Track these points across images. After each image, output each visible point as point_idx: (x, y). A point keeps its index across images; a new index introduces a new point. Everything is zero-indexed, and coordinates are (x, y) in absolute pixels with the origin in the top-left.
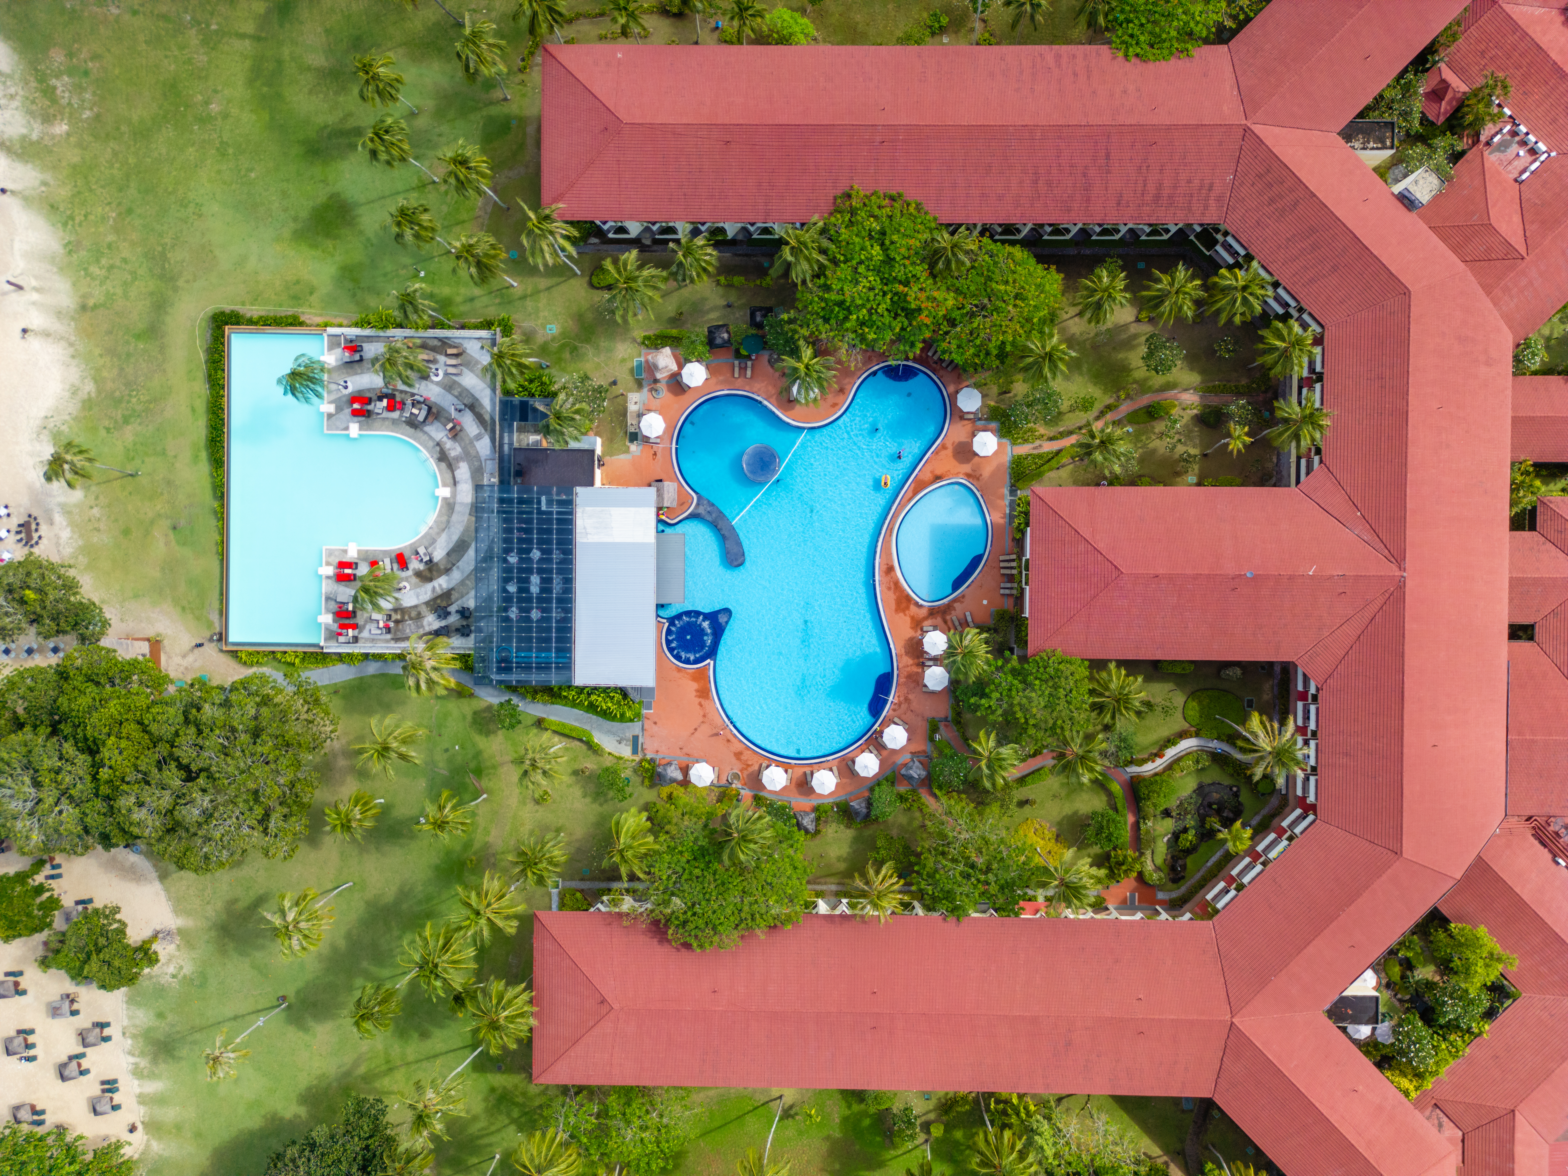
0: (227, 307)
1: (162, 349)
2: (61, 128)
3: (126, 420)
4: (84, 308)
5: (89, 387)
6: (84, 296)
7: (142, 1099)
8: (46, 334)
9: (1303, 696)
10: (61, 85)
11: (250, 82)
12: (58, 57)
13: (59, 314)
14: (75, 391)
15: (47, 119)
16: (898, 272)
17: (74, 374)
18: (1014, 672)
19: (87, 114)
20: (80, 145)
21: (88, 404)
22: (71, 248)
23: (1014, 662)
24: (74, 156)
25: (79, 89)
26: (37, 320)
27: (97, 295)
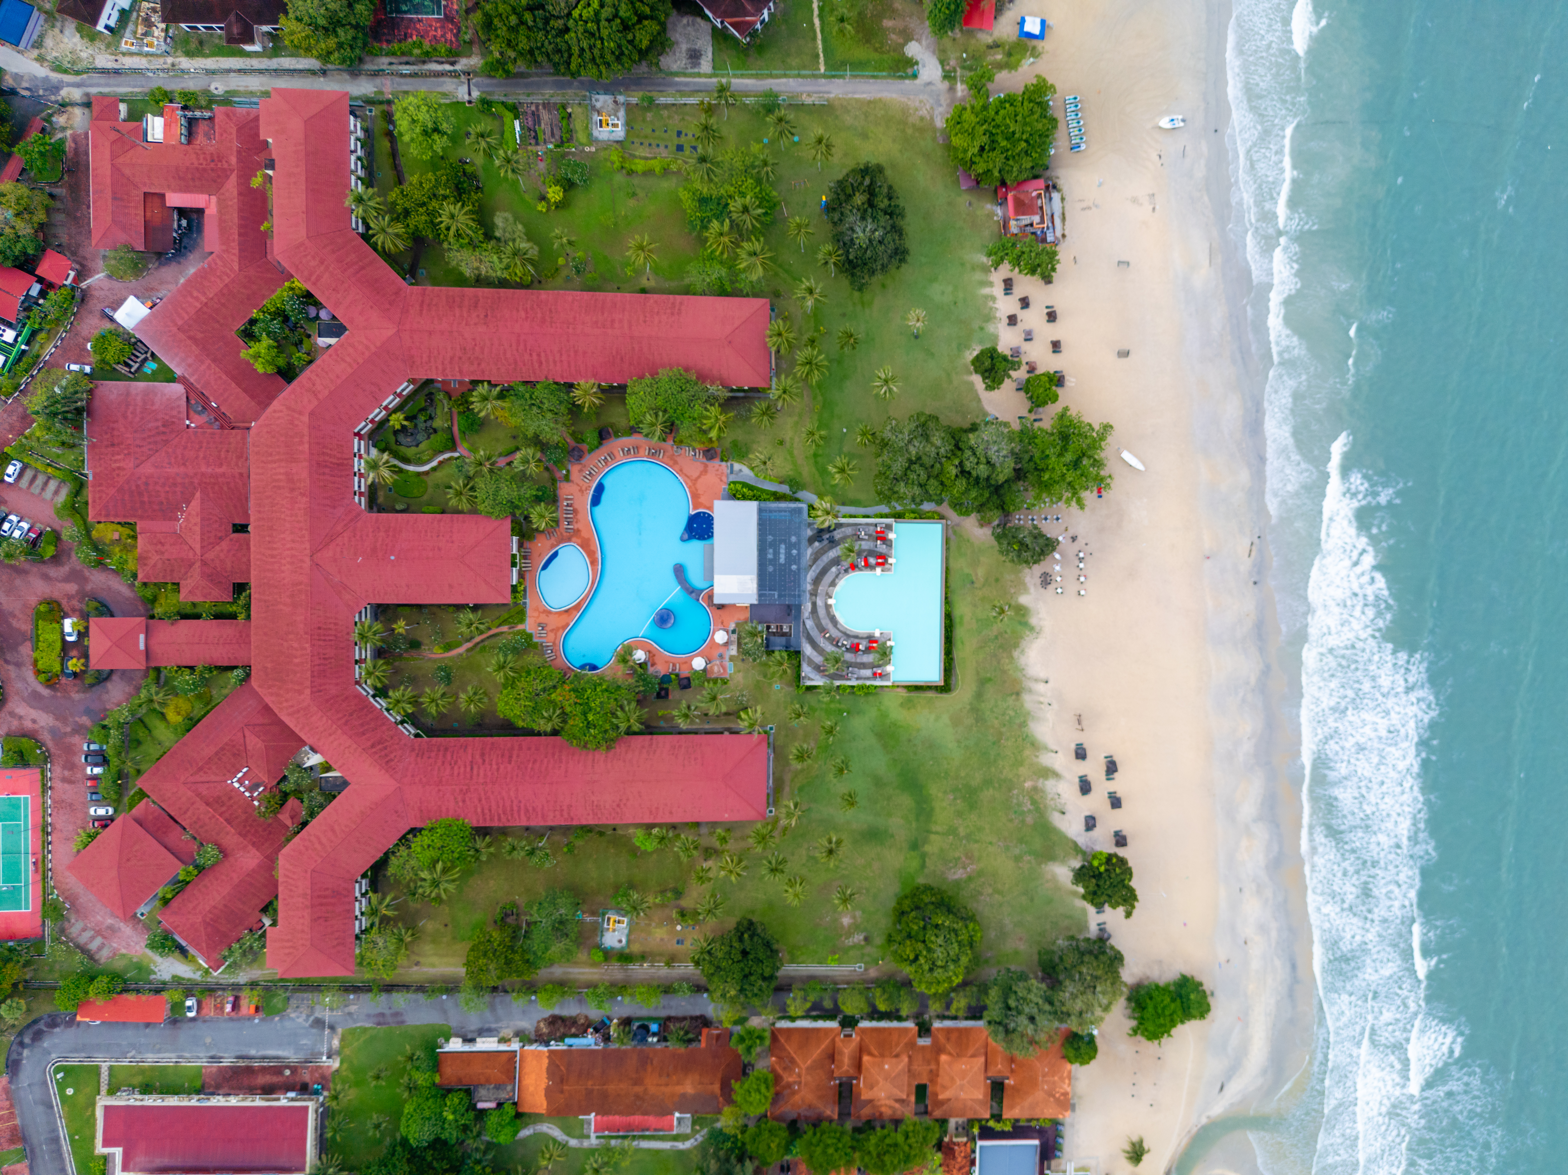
0: (945, 696)
1: (978, 673)
2: (1028, 784)
3: (996, 637)
4: (1018, 694)
5: (1016, 654)
6: (1017, 700)
7: (991, 284)
8: (1037, 680)
9: (361, 494)
10: (1028, 806)
11: (932, 809)
12: (1029, 820)
13: (1030, 691)
14: (1023, 652)
15: (1035, 789)
16: (579, 708)
17: (1022, 661)
18: (517, 507)
19: (1015, 792)
20: (1018, 776)
21: (1016, 645)
22: (1023, 725)
23: (518, 513)
24: (1023, 771)
25: (1019, 805)
26: (1041, 687)
27: (1011, 701)
